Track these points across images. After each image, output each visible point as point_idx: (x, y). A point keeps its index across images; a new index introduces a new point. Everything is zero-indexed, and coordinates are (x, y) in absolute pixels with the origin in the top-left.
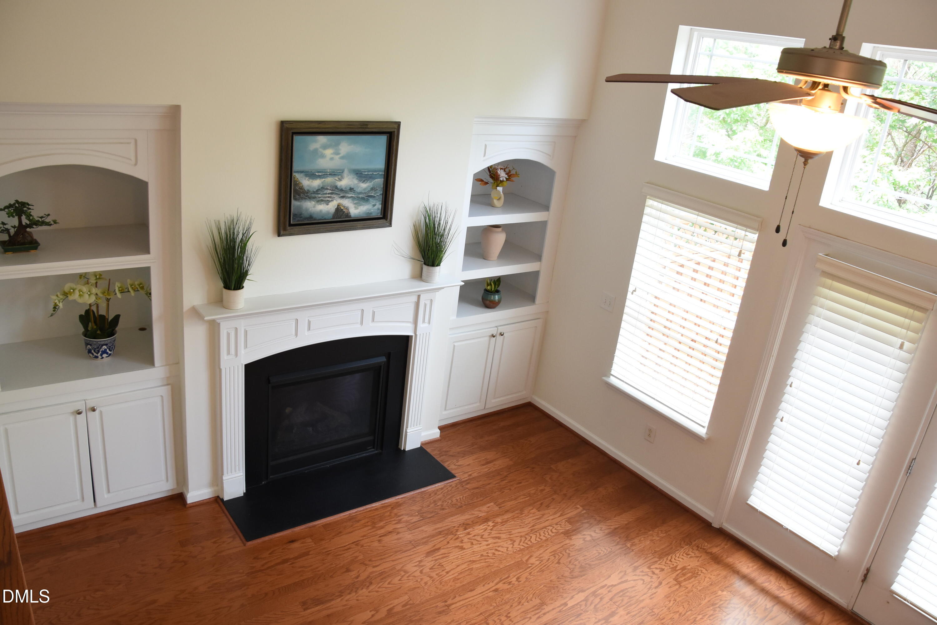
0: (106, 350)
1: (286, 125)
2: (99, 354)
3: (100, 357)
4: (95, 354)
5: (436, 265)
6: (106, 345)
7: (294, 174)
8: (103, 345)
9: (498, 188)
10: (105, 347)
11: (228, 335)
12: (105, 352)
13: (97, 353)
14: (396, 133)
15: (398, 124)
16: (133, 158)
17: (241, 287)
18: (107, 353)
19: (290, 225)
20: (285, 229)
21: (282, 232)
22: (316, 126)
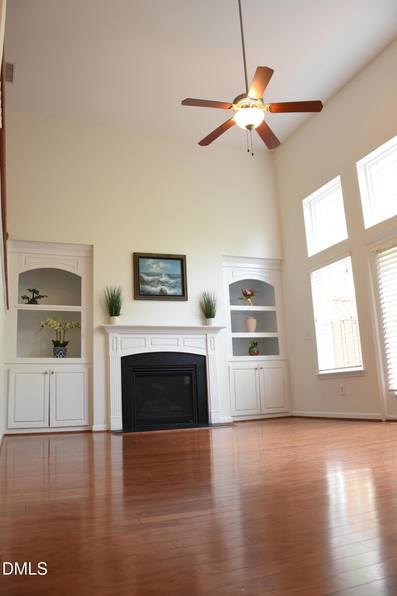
0: (61, 353)
1: (135, 254)
2: (59, 355)
3: (59, 357)
4: (57, 355)
5: (212, 317)
6: (62, 351)
7: (140, 274)
8: (60, 350)
9: (248, 299)
10: (61, 351)
11: (113, 340)
12: (61, 354)
13: (58, 355)
14: (184, 259)
15: (185, 256)
16: (76, 267)
17: (118, 315)
18: (62, 355)
19: (140, 295)
20: (137, 296)
21: (136, 298)
22: (149, 255)
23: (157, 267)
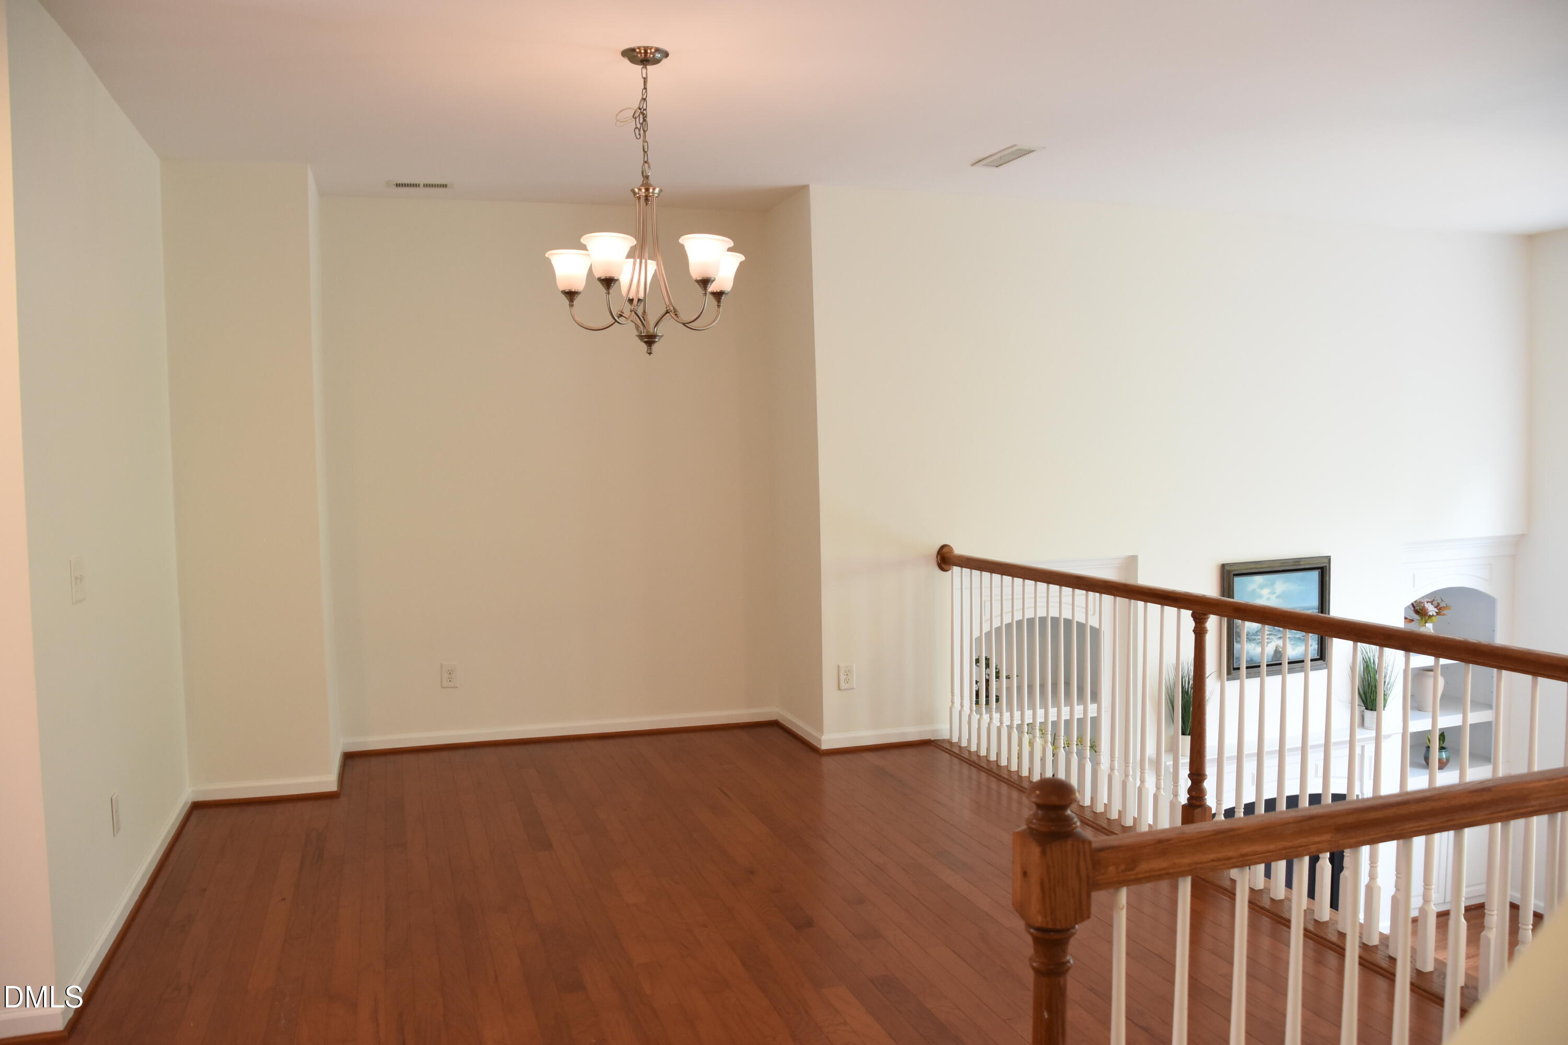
1: (1227, 568)
5: (1376, 711)
9: (1427, 625)
14: (1327, 568)
15: (1327, 558)
19: (1234, 668)
22: (1253, 566)
23: (1269, 594)
